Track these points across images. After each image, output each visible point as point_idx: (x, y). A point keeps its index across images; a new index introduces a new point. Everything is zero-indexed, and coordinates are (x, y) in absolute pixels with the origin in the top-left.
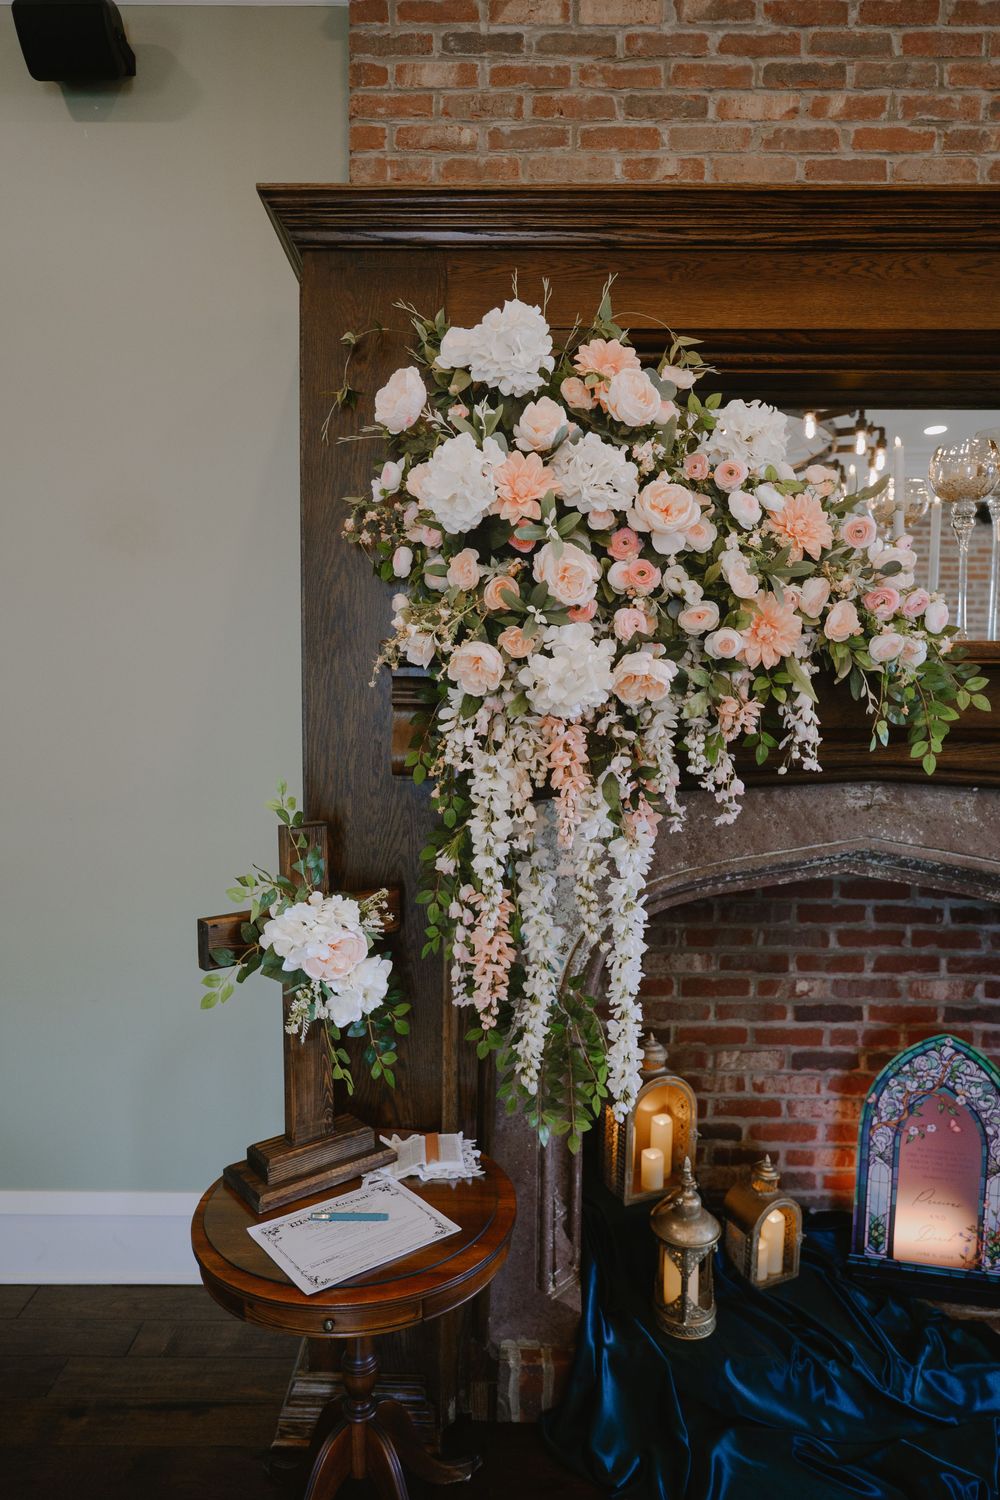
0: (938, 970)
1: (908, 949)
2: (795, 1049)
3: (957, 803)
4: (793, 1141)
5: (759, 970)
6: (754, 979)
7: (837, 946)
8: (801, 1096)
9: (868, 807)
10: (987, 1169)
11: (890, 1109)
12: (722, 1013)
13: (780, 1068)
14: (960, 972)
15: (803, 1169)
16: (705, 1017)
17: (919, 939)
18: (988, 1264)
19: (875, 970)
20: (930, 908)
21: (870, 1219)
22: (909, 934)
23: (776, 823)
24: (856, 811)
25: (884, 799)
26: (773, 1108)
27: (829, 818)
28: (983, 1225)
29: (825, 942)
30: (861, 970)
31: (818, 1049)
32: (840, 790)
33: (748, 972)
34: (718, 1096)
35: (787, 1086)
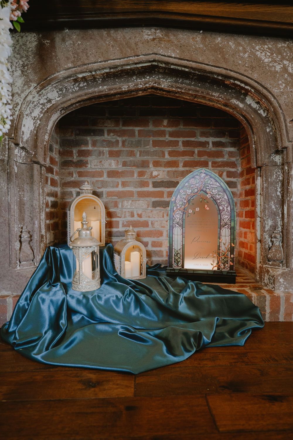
0: (208, 166)
1: (196, 158)
2: (154, 199)
3: (193, 38)
4: (154, 237)
5: (138, 167)
6: (136, 170)
7: (169, 157)
8: (157, 219)
9: (154, 39)
10: (220, 225)
11: (181, 203)
12: (124, 184)
13: (148, 208)
14: (216, 167)
15: (158, 249)
16: (117, 186)
17: (200, 154)
18: (222, 267)
19: (183, 166)
20: (204, 141)
21: (174, 251)
22: (196, 152)
23: (112, 46)
24: (148, 41)
25: (161, 36)
26: (145, 224)
27: (136, 44)
28: (220, 250)
29: (164, 156)
30: (178, 166)
31: (162, 199)
32: (140, 31)
33: (134, 168)
34: (124, 219)
35: (151, 215)
